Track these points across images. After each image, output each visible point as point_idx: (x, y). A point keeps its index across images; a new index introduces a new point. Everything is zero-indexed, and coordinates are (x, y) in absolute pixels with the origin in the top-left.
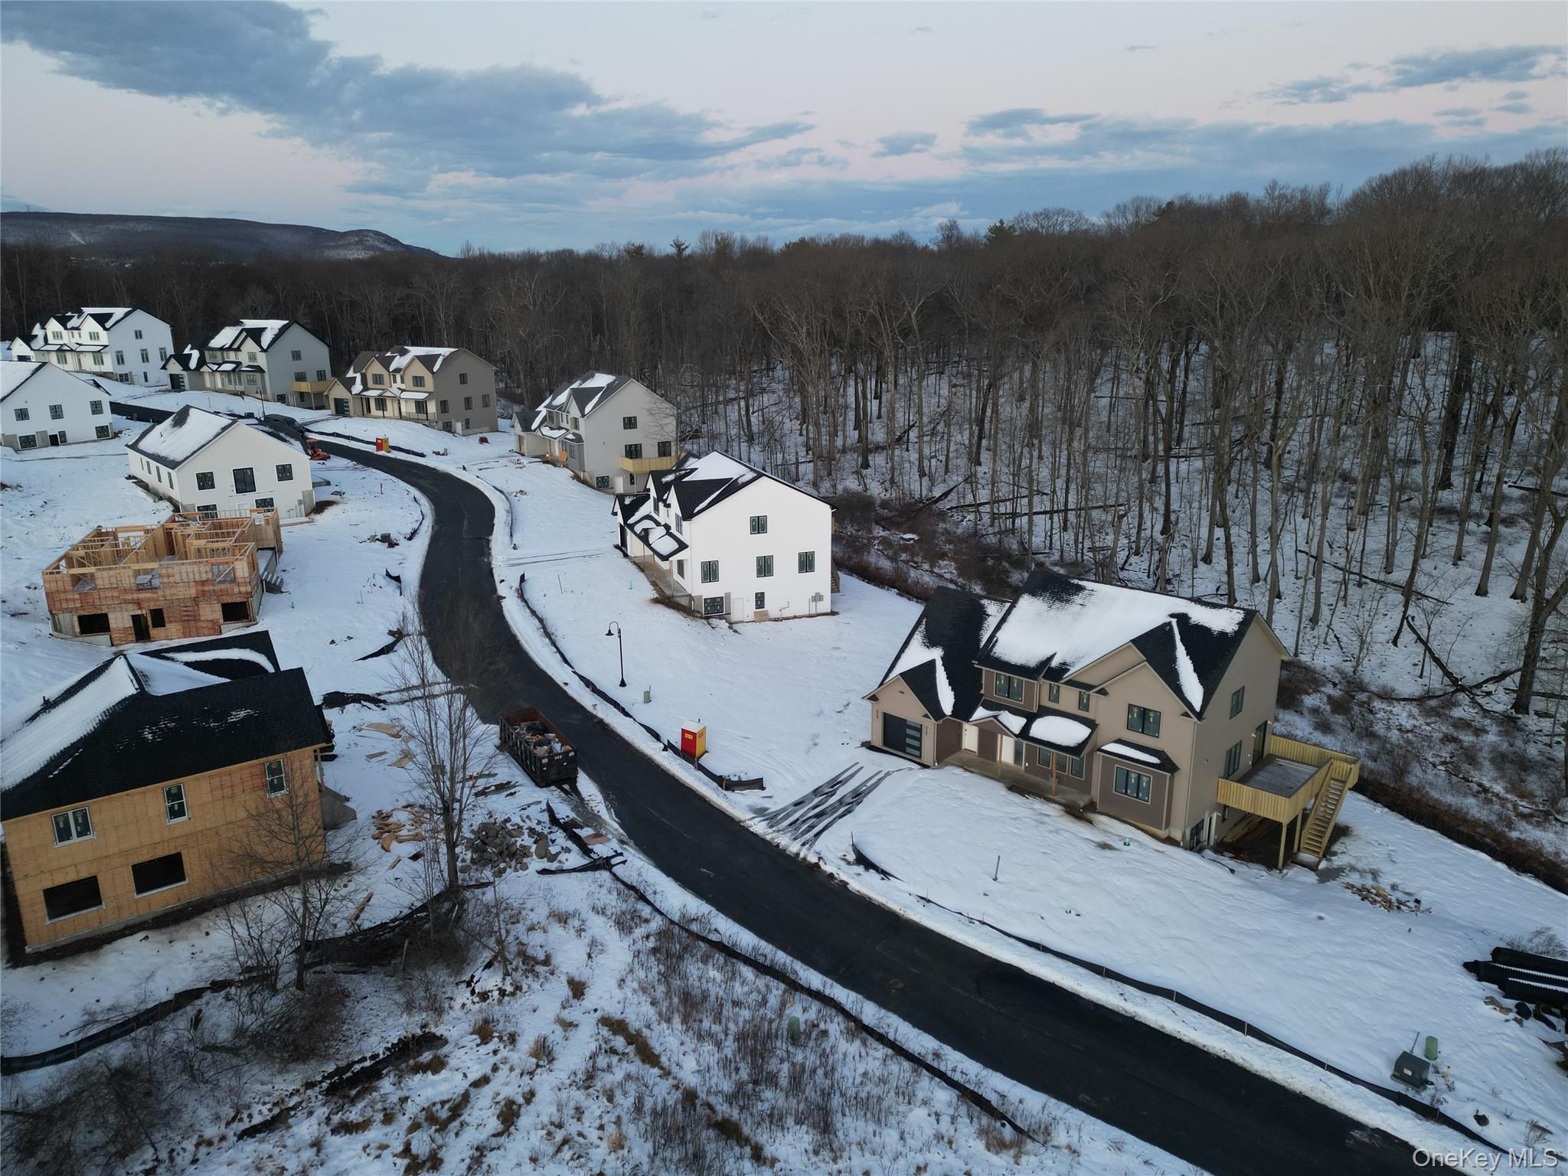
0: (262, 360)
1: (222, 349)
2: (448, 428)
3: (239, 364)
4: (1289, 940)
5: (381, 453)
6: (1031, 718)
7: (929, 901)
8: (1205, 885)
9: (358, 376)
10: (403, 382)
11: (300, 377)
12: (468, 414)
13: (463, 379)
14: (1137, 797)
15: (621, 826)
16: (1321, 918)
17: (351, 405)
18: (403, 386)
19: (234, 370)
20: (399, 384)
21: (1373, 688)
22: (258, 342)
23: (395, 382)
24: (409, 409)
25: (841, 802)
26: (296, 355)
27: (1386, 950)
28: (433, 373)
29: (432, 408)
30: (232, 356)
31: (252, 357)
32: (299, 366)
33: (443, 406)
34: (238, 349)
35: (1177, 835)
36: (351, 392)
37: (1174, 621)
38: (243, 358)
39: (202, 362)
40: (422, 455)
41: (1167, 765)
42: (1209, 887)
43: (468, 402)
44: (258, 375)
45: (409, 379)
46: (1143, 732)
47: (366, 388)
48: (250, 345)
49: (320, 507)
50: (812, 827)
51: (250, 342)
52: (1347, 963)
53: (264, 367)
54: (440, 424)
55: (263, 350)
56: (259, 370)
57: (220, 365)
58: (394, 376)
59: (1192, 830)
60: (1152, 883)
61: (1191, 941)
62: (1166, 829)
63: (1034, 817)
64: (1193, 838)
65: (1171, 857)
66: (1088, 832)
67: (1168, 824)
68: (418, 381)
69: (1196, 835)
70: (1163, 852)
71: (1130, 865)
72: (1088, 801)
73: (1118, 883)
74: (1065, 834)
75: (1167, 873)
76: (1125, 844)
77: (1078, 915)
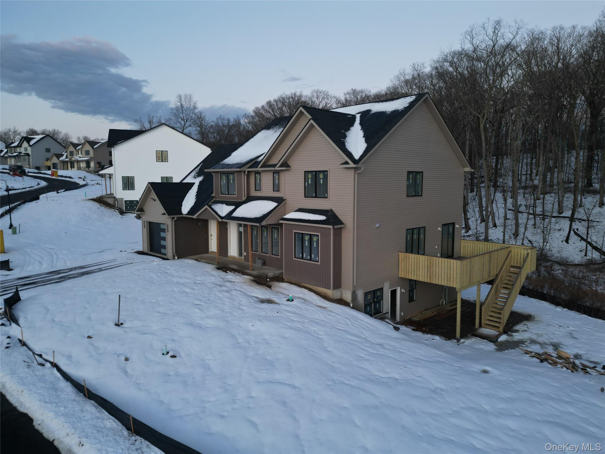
0: (29, 151)
1: (14, 147)
3: (20, 153)
5: (52, 177)
6: (238, 205)
7: (24, 344)
8: (353, 335)
9: (66, 154)
10: (81, 154)
14: (311, 260)
16: (485, 372)
17: (59, 166)
18: (81, 156)
19: (17, 155)
22: (28, 143)
23: (78, 154)
24: (83, 165)
25: (62, 277)
26: (48, 150)
28: (93, 148)
29: (92, 164)
30: (18, 150)
31: (26, 149)
32: (49, 155)
33: (99, 165)
34: (21, 146)
35: (348, 296)
36: (59, 160)
38: (22, 150)
39: (7, 152)
40: (70, 178)
44: (27, 157)
45: (84, 152)
46: (316, 197)
47: (67, 157)
48: (25, 144)
53: (30, 153)
55: (30, 146)
56: (28, 155)
57: (13, 154)
58: (78, 151)
59: (366, 294)
60: (290, 328)
61: (294, 387)
62: (334, 289)
63: (218, 283)
64: (370, 305)
65: (331, 311)
66: (261, 292)
67: (337, 285)
68: (87, 153)
69: (375, 303)
70: (324, 308)
71: (279, 315)
72: (278, 272)
73: (252, 329)
74: (234, 292)
75: (315, 322)
76: (288, 300)
77: (173, 357)
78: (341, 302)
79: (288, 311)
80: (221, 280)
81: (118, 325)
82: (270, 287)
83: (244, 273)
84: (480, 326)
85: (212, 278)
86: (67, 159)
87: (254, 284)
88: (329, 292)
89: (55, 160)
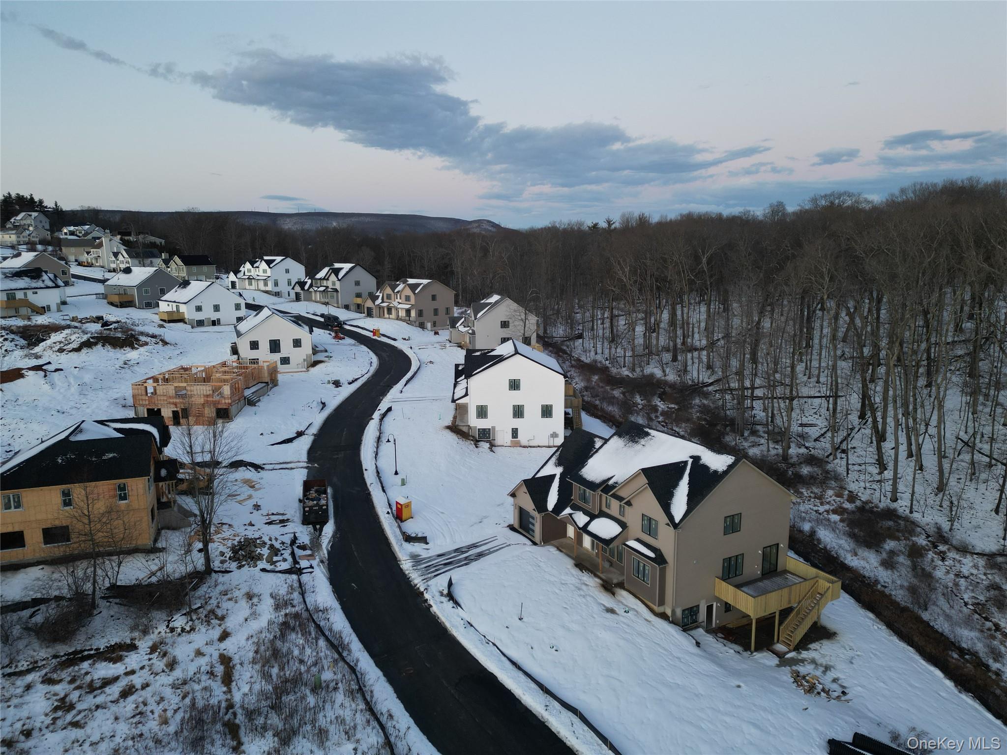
0: (338, 286)
1: (320, 279)
2: (422, 326)
3: (327, 287)
4: (697, 695)
5: (374, 337)
6: (593, 517)
7: (472, 626)
8: (663, 648)
9: (381, 295)
11: (359, 295)
12: (435, 318)
13: (434, 298)
14: (644, 581)
15: (329, 553)
16: (739, 686)
17: (374, 311)
18: (400, 301)
19: (324, 291)
20: (399, 300)
21: (954, 542)
22: (337, 276)
23: (397, 298)
24: (402, 314)
25: (466, 558)
26: (357, 283)
27: (770, 717)
28: (414, 294)
29: (413, 313)
30: (325, 283)
31: (334, 284)
32: (358, 289)
33: (420, 313)
34: (328, 279)
35: (669, 612)
36: (374, 303)
37: (691, 461)
38: (329, 284)
39: (311, 286)
40: (395, 340)
41: (660, 559)
42: (666, 650)
43: (436, 312)
44: (335, 293)
45: (403, 297)
46: (650, 534)
47: (383, 302)
48: (333, 277)
49: (315, 363)
50: (437, 570)
51: (333, 275)
52: (728, 719)
53: (339, 290)
54: (417, 323)
55: (339, 280)
56: (336, 291)
57: (318, 288)
58: (397, 296)
59: (684, 611)
60: (624, 639)
61: (621, 681)
62: (659, 606)
63: (577, 585)
64: (687, 617)
65: (653, 626)
66: (606, 600)
67: (662, 602)
68: (408, 298)
69: (692, 616)
70: (649, 622)
71: (617, 626)
72: (621, 579)
73: (600, 635)
74: (589, 598)
75: (641, 635)
76: (625, 612)
77: (556, 650)
78: (663, 616)
79: (624, 623)
80: (578, 581)
81: (520, 619)
82: (613, 594)
83: (596, 576)
84: (778, 642)
85: (573, 578)
86: (385, 305)
87: (602, 590)
88: (656, 608)
89: (369, 304)
